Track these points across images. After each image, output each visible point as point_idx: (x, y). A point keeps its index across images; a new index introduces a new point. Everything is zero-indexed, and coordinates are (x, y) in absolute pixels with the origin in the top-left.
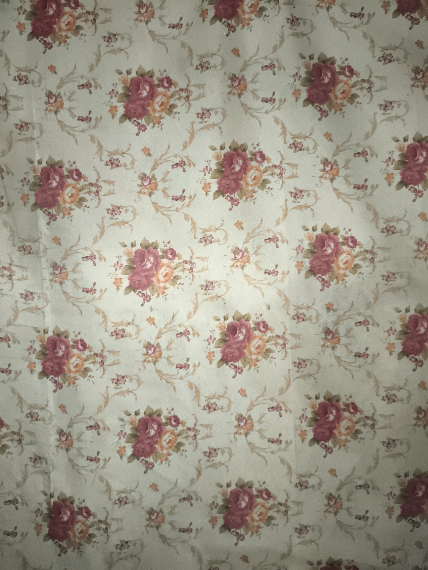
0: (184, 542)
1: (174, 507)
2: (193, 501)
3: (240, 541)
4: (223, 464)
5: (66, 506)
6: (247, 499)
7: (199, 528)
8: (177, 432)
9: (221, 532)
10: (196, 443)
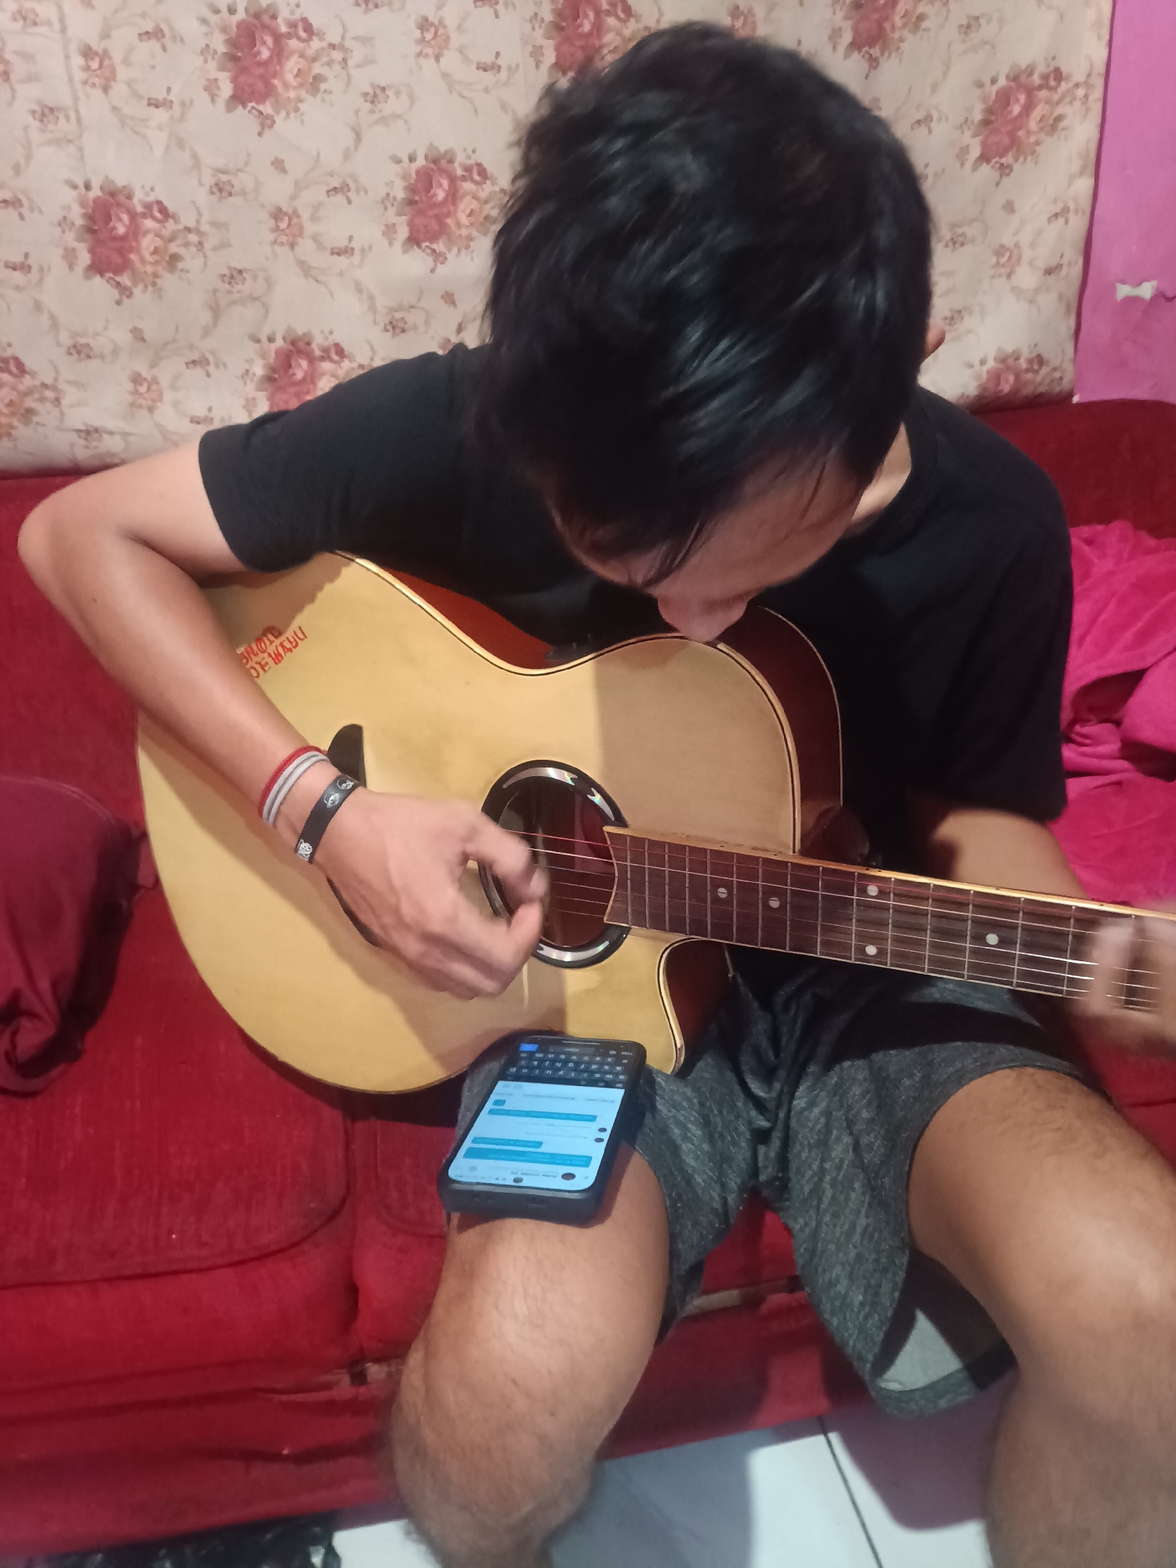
0: (341, 274)
1: (318, 206)
2: (352, 195)
3: (439, 264)
4: (398, 117)
5: (119, 205)
6: (445, 183)
7: (366, 247)
8: (310, 52)
9: (405, 252)
10: (348, 75)
